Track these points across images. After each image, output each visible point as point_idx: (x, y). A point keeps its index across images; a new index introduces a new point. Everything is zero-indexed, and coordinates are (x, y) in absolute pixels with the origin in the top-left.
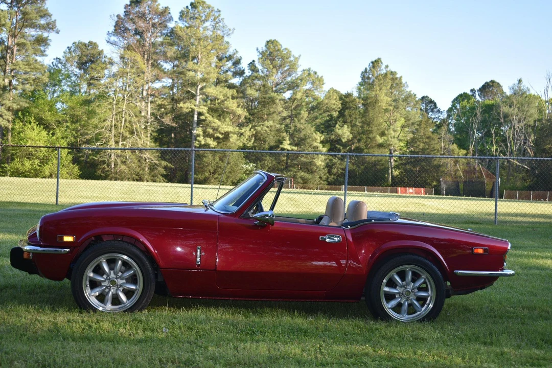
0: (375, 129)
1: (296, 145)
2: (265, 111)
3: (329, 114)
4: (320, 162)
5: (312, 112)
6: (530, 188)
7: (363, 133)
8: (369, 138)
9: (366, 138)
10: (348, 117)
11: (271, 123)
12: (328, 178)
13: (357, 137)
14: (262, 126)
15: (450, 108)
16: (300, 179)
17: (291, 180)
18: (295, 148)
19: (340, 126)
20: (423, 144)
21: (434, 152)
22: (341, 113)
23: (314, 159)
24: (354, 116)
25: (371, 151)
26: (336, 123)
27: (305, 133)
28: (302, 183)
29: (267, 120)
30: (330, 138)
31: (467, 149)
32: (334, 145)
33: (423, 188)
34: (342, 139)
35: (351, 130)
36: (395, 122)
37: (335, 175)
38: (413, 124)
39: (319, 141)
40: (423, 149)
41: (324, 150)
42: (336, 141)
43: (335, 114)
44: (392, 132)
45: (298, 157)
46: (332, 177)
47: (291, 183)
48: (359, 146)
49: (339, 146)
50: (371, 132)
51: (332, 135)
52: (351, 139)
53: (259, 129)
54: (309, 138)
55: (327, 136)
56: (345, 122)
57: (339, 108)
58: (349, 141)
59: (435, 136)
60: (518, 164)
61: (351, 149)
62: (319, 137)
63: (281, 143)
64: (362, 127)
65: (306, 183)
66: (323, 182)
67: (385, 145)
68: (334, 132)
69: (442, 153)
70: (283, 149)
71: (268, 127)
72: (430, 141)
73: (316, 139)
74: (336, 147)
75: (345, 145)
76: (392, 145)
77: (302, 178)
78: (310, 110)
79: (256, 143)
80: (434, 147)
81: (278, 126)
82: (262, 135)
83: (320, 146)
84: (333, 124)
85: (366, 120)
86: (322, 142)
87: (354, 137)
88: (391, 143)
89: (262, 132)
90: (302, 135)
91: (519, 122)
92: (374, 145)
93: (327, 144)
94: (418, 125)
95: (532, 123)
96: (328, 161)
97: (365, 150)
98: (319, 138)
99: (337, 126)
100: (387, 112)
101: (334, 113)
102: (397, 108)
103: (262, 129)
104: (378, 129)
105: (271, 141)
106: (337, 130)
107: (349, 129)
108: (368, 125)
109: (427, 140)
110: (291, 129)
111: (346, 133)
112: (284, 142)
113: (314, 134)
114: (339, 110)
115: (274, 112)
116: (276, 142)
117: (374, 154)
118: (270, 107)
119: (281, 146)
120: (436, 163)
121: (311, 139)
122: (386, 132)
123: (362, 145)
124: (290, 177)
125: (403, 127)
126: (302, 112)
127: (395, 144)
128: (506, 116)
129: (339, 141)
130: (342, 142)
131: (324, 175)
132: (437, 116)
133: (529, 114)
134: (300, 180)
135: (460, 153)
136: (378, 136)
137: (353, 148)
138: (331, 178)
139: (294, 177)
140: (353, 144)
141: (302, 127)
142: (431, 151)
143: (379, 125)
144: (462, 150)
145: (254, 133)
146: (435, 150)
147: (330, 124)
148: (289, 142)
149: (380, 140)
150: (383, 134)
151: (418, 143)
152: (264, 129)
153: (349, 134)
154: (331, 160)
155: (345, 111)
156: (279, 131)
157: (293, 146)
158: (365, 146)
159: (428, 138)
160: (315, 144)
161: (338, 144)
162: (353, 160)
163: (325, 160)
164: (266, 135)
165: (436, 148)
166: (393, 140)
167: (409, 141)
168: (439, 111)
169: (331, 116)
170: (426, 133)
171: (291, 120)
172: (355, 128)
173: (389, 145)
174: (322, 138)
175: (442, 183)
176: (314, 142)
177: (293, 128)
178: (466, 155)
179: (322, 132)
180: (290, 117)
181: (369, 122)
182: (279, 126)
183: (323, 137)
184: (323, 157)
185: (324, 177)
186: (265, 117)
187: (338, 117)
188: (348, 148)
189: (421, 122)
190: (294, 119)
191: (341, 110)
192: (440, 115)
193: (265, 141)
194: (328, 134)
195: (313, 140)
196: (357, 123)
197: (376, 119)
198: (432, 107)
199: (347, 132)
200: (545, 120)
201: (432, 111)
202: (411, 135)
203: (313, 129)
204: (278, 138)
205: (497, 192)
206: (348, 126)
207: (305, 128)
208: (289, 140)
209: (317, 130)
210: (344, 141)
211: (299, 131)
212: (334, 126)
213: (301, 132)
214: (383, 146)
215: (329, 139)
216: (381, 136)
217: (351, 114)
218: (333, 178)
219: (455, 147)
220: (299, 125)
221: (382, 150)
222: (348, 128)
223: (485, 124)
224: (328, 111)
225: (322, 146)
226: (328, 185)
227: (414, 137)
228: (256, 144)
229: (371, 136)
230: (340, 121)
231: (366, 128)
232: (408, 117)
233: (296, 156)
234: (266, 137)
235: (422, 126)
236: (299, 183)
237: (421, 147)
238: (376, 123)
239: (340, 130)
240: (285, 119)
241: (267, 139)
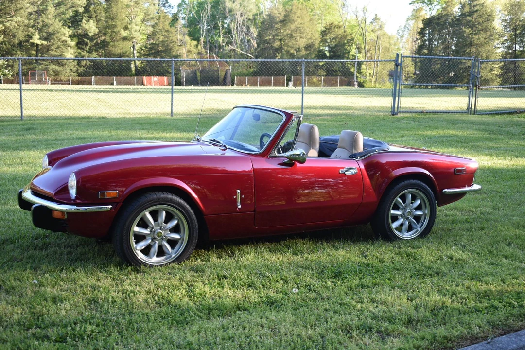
0: (118, 23)
1: (45, 39)
2: (13, 7)
3: (75, 9)
4: (70, 54)
5: (58, 8)
6: (255, 74)
7: (108, 27)
8: (114, 32)
9: (111, 32)
10: (93, 13)
11: (19, 19)
12: (78, 70)
13: (103, 31)
14: (10, 22)
15: (180, 3)
16: (51, 71)
17: (44, 73)
18: (45, 43)
19: (86, 21)
20: (163, 37)
21: (173, 44)
22: (87, 9)
23: (64, 52)
24: (99, 12)
25: (116, 43)
26: (82, 19)
27: (53, 28)
28: (53, 76)
29: (15, 15)
30: (77, 32)
31: (198, 40)
32: (81, 40)
33: (166, 76)
34: (89, 33)
35: (97, 24)
36: (135, 17)
37: (84, 67)
38: (152, 18)
39: (67, 35)
40: (163, 41)
41: (73, 43)
42: (83, 35)
43: (81, 10)
44: (134, 26)
45: (48, 50)
46: (82, 68)
47: (45, 76)
48: (105, 39)
49: (86, 40)
50: (115, 26)
51: (79, 29)
52: (97, 33)
53: (8, 24)
54: (58, 32)
55: (75, 31)
56: (90, 17)
57: (84, 4)
58: (95, 35)
59: (172, 29)
60: (244, 53)
61: (97, 42)
62: (68, 32)
63: (31, 38)
64: (107, 22)
65: (57, 75)
66: (73, 74)
67: (129, 38)
68: (81, 26)
69: (179, 44)
70: (33, 44)
71: (16, 22)
72: (168, 34)
73: (65, 34)
74: (84, 41)
75: (92, 39)
76: (135, 38)
77: (53, 70)
78: (56, 6)
79: (5, 38)
80: (172, 40)
81: (26, 22)
82: (10, 30)
83: (69, 40)
84: (79, 19)
85: (110, 15)
86: (70, 36)
87: (100, 31)
88: (135, 36)
89: (11, 27)
90: (51, 30)
91: (241, 15)
92: (118, 38)
93: (75, 38)
94: (157, 19)
95: (251, 17)
96: (77, 54)
97: (111, 43)
98: (67, 33)
99: (83, 21)
100: (129, 7)
101: (80, 9)
102: (137, 4)
103: (11, 24)
104: (122, 24)
105: (21, 36)
106: (84, 25)
107: (95, 24)
108: (112, 19)
109: (166, 33)
110: (39, 25)
111: (92, 27)
112: (33, 36)
113: (62, 28)
114: (84, 6)
115: (21, 8)
116: (25, 37)
117: (120, 47)
118: (17, 3)
119: (31, 41)
120: (174, 53)
121: (59, 34)
122: (129, 26)
123: (108, 39)
124: (41, 70)
125: (143, 21)
126: (49, 8)
127: (138, 37)
128: (230, 11)
129: (86, 35)
130: (89, 35)
131: (74, 67)
132: (168, 10)
133: (249, 9)
134: (51, 73)
135: (192, 44)
136: (122, 30)
137: (99, 42)
138: (81, 70)
139: (46, 70)
140: (99, 37)
141: (50, 22)
142: (170, 43)
143: (122, 20)
144: (193, 41)
145: (3, 28)
146: (173, 42)
147: (76, 19)
148: (38, 37)
149: (124, 34)
150: (126, 28)
151: (158, 36)
152: (12, 24)
153: (95, 28)
154: (79, 53)
155: (90, 7)
156: (27, 26)
157: (43, 40)
158: (111, 39)
159: (167, 31)
160: (64, 38)
161: (86, 38)
162: (100, 52)
163: (75, 53)
164: (15, 30)
165: (174, 40)
166: (136, 33)
167: (150, 34)
168: (170, 6)
169: (77, 11)
170: (165, 27)
171: (39, 15)
172: (100, 23)
173: (132, 38)
174: (70, 33)
175: (182, 71)
176: (63, 36)
177: (41, 24)
178: (197, 46)
179: (69, 27)
180: (36, 12)
181: (113, 17)
182: (28, 21)
183: (71, 31)
184: (72, 51)
185: (74, 69)
186: (13, 13)
187: (84, 12)
188: (95, 41)
189: (160, 16)
190: (41, 15)
191: (86, 6)
192: (171, 9)
193: (14, 36)
194: (75, 29)
195: (61, 35)
196: (102, 19)
197: (119, 14)
198: (164, 3)
199: (93, 26)
200: (265, 15)
201: (164, 6)
202: (151, 29)
203: (60, 24)
204: (26, 33)
205: (229, 79)
206: (94, 21)
207: (53, 23)
208: (39, 35)
209: (64, 25)
210: (91, 35)
211: (45, 25)
212: (81, 21)
213: (49, 27)
214: (127, 39)
215: (76, 34)
216: (125, 30)
217: (96, 10)
218: (83, 70)
219: (187, 38)
220: (46, 21)
221: (126, 43)
222: (94, 23)
223: (213, 18)
224: (73, 7)
225: (70, 40)
226: (79, 76)
227: (154, 30)
228: (5, 39)
229: (115, 30)
230: (85, 17)
231: (110, 22)
232: (148, 12)
233: (48, 48)
234: (15, 32)
235: (161, 21)
236: (50, 75)
237: (161, 40)
238: (119, 17)
239: (87, 25)
240: (31, 14)
241: (16, 34)
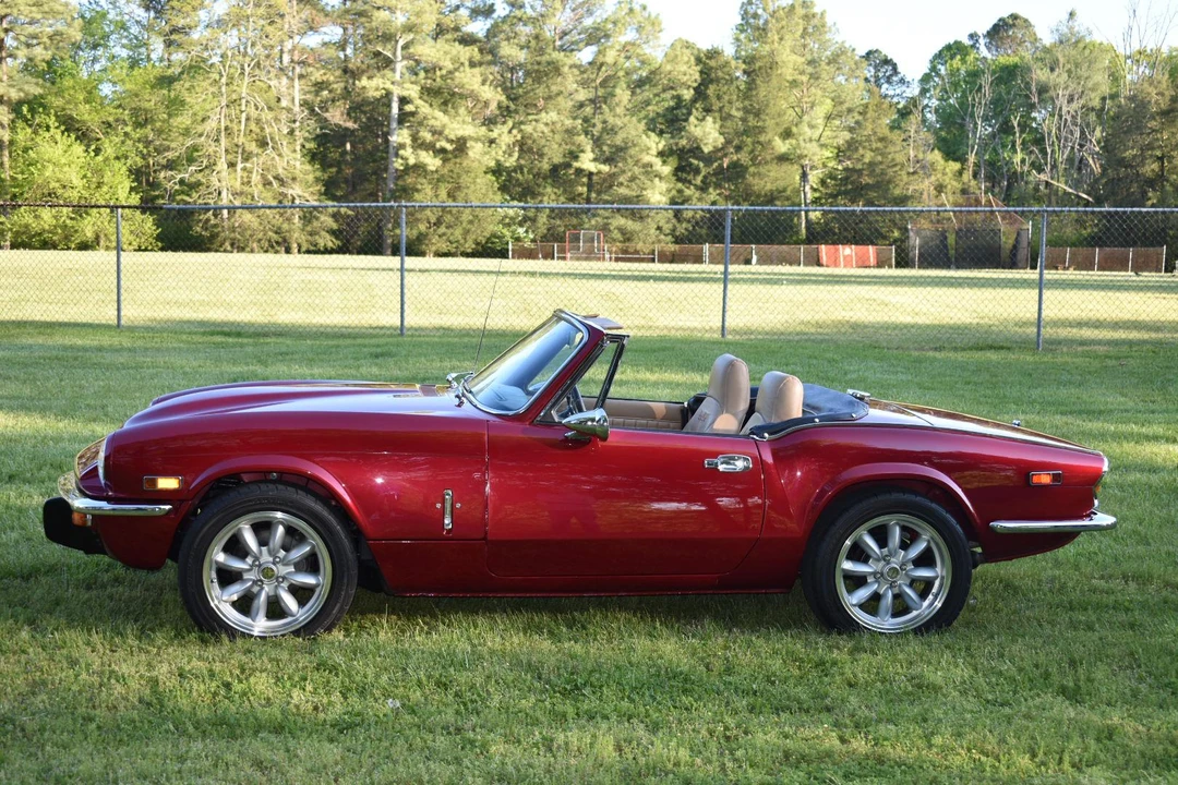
0: (770, 123)
1: (608, 161)
2: (541, 91)
3: (674, 93)
4: (657, 195)
5: (638, 91)
6: (1094, 241)
7: (746, 133)
8: (758, 142)
9: (753, 143)
10: (714, 100)
11: (553, 116)
12: (674, 230)
13: (733, 141)
14: (534, 123)
15: (926, 74)
16: (616, 231)
17: (599, 235)
18: (605, 168)
19: (698, 119)
20: (872, 154)
21: (894, 169)
22: (700, 93)
23: (645, 189)
24: (726, 98)
25: (762, 170)
26: (690, 114)
27: (624, 135)
28: (620, 242)
29: (545, 109)
30: (677, 144)
31: (962, 160)
32: (685, 161)
33: (873, 244)
34: (702, 146)
35: (721, 127)
36: (812, 107)
37: (689, 221)
38: (850, 110)
39: (654, 152)
40: (871, 164)
41: (666, 170)
42: (690, 151)
43: (688, 94)
44: (806, 129)
45: (611, 187)
46: (684, 225)
47: (599, 242)
48: (739, 159)
49: (695, 162)
50: (762, 130)
51: (682, 137)
52: (720, 146)
53: (528, 128)
54: (635, 145)
55: (672, 141)
56: (708, 110)
57: (696, 81)
58: (717, 150)
59: (896, 136)
60: (1071, 191)
61: (721, 166)
62: (655, 143)
63: (576, 158)
64: (744, 120)
65: (629, 240)
66: (662, 237)
67: (792, 157)
68: (687, 131)
69: (911, 170)
70: (579, 171)
71: (547, 124)
72: (886, 147)
73: (649, 149)
74: (691, 164)
75: (708, 160)
76: (806, 156)
77: (622, 230)
78: (635, 87)
79: (523, 158)
80: (893, 160)
81: (569, 123)
82: (534, 141)
83: (657, 162)
84: (683, 114)
85: (751, 105)
86: (661, 154)
87: (728, 142)
88: (806, 152)
89: (535, 135)
90: (618, 140)
91: (1071, 100)
92: (768, 158)
93: (671, 158)
94: (860, 113)
95: (1096, 103)
96: (674, 192)
97: (752, 169)
98: (654, 146)
99: (692, 119)
100: (796, 86)
101: (685, 92)
102: (817, 78)
103: (534, 130)
104: (777, 124)
105: (555, 154)
106: (692, 128)
107: (717, 126)
108: (757, 114)
109: (879, 145)
110: (596, 129)
111: (710, 133)
112: (581, 155)
113: (644, 137)
114: (695, 85)
115: (559, 93)
116: (564, 156)
117: (770, 178)
118: (550, 81)
119: (576, 164)
120: (897, 192)
121: (637, 149)
122: (794, 130)
123: (744, 157)
124: (595, 229)
125: (829, 118)
126: (618, 91)
127: (814, 154)
128: (1043, 89)
129: (696, 151)
130: (702, 152)
131: (667, 222)
132: (898, 91)
133: (1090, 85)
134: (617, 235)
135: (947, 170)
136: (777, 138)
137: (725, 166)
138: (682, 229)
139: (605, 228)
140: (725, 155)
141: (619, 122)
142: (889, 167)
143: (779, 115)
144: (951, 163)
145: (519, 137)
146: (895, 165)
147: (676, 116)
148: (591, 156)
149: (781, 146)
150: (787, 134)
151: (861, 151)
152: (538, 129)
153: (717, 135)
154: (680, 191)
155: (707, 88)
156: (570, 132)
157: (601, 163)
158: (751, 160)
159: (882, 139)
160: (647, 159)
161: (697, 158)
162: (725, 189)
163: (669, 191)
164: (543, 142)
165: (898, 160)
166: (808, 145)
167: (843, 148)
168: (902, 81)
169: (679, 98)
170: (878, 130)
171: (596, 108)
172: (729, 123)
173: (801, 157)
174: (661, 147)
175: (911, 234)
176: (645, 153)
177: (599, 126)
178: (960, 173)
179: (661, 133)
180: (592, 101)
181: (759, 110)
182: (571, 121)
183: (663, 143)
184: (663, 186)
185: (667, 228)
186: (541, 103)
187: (694, 101)
188: (716, 164)
189: (866, 106)
190: (600, 107)
191: (700, 85)
192: (904, 88)
193: (541, 155)
194: (673, 137)
195: (642, 151)
196: (734, 112)
197: (772, 102)
198: (888, 74)
199: (713, 131)
200: (1125, 97)
201: (889, 81)
202: (847, 135)
203: (642, 126)
204: (568, 147)
205: (1023, 253)
206: (714, 118)
207: (625, 125)
208: (593, 151)
209: (649, 129)
210: (706, 150)
211: (610, 130)
212: (686, 120)
213: (616, 133)
214: (788, 159)
215: (675, 148)
216: (784, 139)
217: (721, 93)
218: (686, 229)
219: (937, 156)
220: (611, 120)
221: (786, 167)
222: (714, 122)
223: (999, 107)
224: (672, 88)
225: (660, 163)
226: (676, 242)
227: (852, 138)
228: (522, 162)
229: (762, 138)
230: (697, 109)
231: (752, 121)
232: (839, 97)
233: (609, 182)
234: (544, 146)
235: (868, 115)
236: (614, 240)
237: (867, 160)
238: (772, 110)
239: (698, 128)
240: (581, 105)
241: (546, 150)
